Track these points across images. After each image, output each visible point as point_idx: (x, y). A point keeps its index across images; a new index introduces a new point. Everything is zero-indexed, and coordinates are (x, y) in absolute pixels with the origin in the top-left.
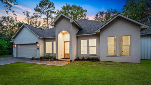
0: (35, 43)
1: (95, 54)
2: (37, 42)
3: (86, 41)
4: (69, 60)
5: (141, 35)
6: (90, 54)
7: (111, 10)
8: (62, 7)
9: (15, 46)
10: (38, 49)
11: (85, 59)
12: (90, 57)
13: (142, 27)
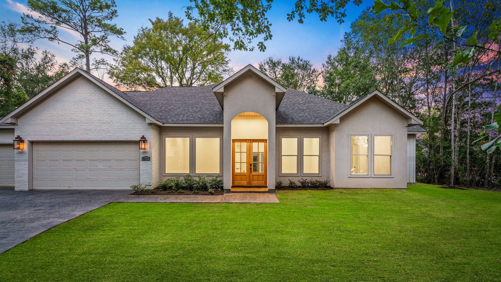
0: (138, 139)
1: (317, 172)
2: (143, 137)
3: (295, 140)
4: (267, 190)
5: (408, 134)
6: (304, 172)
7: (298, 59)
9: (25, 147)
10: (147, 159)
11: (299, 184)
12: (309, 179)
13: (413, 122)
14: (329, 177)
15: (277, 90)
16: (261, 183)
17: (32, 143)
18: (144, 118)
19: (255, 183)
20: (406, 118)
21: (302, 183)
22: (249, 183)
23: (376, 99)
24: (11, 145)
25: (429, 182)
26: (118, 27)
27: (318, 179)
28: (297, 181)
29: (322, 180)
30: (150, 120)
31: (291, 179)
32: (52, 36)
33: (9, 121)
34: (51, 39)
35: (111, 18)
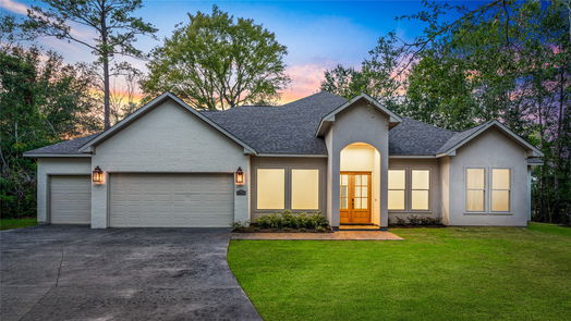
0: (233, 170)
1: (427, 208)
2: (240, 169)
3: (403, 172)
6: (413, 208)
8: (195, 15)
9: (103, 178)
10: (242, 193)
11: (408, 222)
12: (419, 216)
13: (534, 154)
14: (440, 214)
15: (392, 120)
16: (365, 221)
17: (110, 174)
18: (242, 148)
19: (357, 221)
20: (527, 150)
21: (412, 220)
22: (351, 220)
23: (495, 129)
24: (87, 177)
25: (542, 221)
26: (145, 21)
27: (429, 216)
28: (406, 218)
29: (433, 217)
30: (248, 150)
31: (399, 215)
32: (62, 32)
33: (89, 150)
34: (61, 37)
35: (133, 8)
